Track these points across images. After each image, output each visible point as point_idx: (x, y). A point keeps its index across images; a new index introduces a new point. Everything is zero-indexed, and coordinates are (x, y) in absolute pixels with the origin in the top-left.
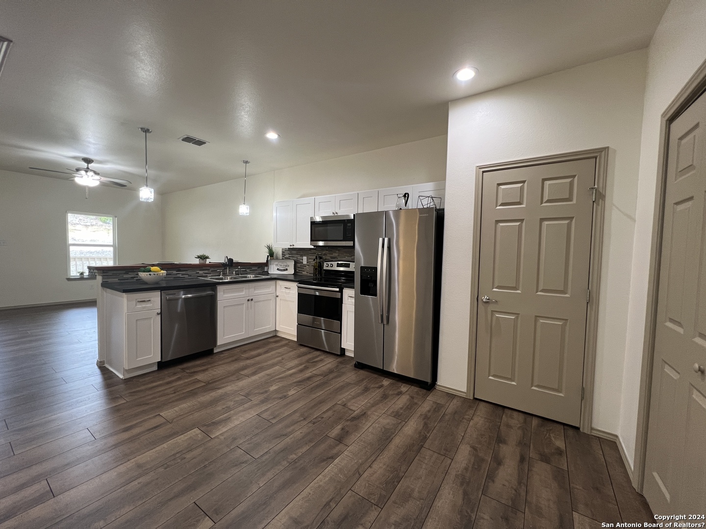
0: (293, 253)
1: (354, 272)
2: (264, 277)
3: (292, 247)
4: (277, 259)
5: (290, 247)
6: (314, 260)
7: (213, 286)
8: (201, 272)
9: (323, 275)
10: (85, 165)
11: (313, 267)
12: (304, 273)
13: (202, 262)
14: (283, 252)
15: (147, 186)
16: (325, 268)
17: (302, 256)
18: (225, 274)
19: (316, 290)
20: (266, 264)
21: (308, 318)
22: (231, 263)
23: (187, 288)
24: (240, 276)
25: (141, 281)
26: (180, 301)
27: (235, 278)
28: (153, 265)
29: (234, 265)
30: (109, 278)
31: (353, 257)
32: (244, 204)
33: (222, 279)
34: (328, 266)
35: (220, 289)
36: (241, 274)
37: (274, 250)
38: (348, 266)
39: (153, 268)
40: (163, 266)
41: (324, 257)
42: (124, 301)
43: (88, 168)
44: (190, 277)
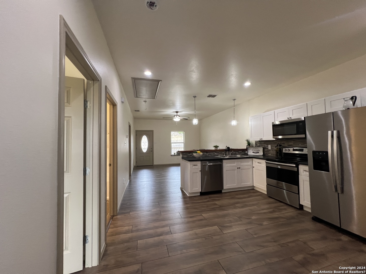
0: (262, 143)
1: (307, 154)
2: (245, 156)
3: (261, 140)
4: (252, 147)
5: (260, 140)
6: (276, 147)
7: (221, 160)
8: (216, 153)
9: (283, 156)
10: (176, 114)
11: (275, 151)
12: (270, 155)
13: (216, 149)
14: (256, 143)
15: (195, 118)
16: (284, 152)
17: (268, 145)
18: (226, 155)
19: (279, 165)
20: (246, 150)
21: (274, 182)
22: (228, 149)
23: (210, 160)
24: (233, 155)
25: (194, 157)
26: (207, 166)
27: (231, 157)
28: (198, 150)
29: (230, 150)
30: (184, 155)
31: (305, 145)
32: (234, 120)
33: (225, 157)
34: (286, 151)
35: (224, 161)
36: (234, 155)
37: (250, 142)
38: (302, 150)
39: (198, 152)
40: (202, 151)
41: (283, 145)
42: (189, 165)
43: (177, 115)
44: (211, 156)
